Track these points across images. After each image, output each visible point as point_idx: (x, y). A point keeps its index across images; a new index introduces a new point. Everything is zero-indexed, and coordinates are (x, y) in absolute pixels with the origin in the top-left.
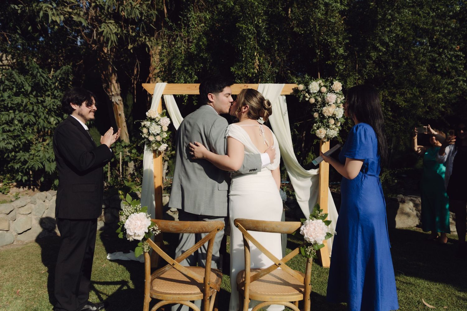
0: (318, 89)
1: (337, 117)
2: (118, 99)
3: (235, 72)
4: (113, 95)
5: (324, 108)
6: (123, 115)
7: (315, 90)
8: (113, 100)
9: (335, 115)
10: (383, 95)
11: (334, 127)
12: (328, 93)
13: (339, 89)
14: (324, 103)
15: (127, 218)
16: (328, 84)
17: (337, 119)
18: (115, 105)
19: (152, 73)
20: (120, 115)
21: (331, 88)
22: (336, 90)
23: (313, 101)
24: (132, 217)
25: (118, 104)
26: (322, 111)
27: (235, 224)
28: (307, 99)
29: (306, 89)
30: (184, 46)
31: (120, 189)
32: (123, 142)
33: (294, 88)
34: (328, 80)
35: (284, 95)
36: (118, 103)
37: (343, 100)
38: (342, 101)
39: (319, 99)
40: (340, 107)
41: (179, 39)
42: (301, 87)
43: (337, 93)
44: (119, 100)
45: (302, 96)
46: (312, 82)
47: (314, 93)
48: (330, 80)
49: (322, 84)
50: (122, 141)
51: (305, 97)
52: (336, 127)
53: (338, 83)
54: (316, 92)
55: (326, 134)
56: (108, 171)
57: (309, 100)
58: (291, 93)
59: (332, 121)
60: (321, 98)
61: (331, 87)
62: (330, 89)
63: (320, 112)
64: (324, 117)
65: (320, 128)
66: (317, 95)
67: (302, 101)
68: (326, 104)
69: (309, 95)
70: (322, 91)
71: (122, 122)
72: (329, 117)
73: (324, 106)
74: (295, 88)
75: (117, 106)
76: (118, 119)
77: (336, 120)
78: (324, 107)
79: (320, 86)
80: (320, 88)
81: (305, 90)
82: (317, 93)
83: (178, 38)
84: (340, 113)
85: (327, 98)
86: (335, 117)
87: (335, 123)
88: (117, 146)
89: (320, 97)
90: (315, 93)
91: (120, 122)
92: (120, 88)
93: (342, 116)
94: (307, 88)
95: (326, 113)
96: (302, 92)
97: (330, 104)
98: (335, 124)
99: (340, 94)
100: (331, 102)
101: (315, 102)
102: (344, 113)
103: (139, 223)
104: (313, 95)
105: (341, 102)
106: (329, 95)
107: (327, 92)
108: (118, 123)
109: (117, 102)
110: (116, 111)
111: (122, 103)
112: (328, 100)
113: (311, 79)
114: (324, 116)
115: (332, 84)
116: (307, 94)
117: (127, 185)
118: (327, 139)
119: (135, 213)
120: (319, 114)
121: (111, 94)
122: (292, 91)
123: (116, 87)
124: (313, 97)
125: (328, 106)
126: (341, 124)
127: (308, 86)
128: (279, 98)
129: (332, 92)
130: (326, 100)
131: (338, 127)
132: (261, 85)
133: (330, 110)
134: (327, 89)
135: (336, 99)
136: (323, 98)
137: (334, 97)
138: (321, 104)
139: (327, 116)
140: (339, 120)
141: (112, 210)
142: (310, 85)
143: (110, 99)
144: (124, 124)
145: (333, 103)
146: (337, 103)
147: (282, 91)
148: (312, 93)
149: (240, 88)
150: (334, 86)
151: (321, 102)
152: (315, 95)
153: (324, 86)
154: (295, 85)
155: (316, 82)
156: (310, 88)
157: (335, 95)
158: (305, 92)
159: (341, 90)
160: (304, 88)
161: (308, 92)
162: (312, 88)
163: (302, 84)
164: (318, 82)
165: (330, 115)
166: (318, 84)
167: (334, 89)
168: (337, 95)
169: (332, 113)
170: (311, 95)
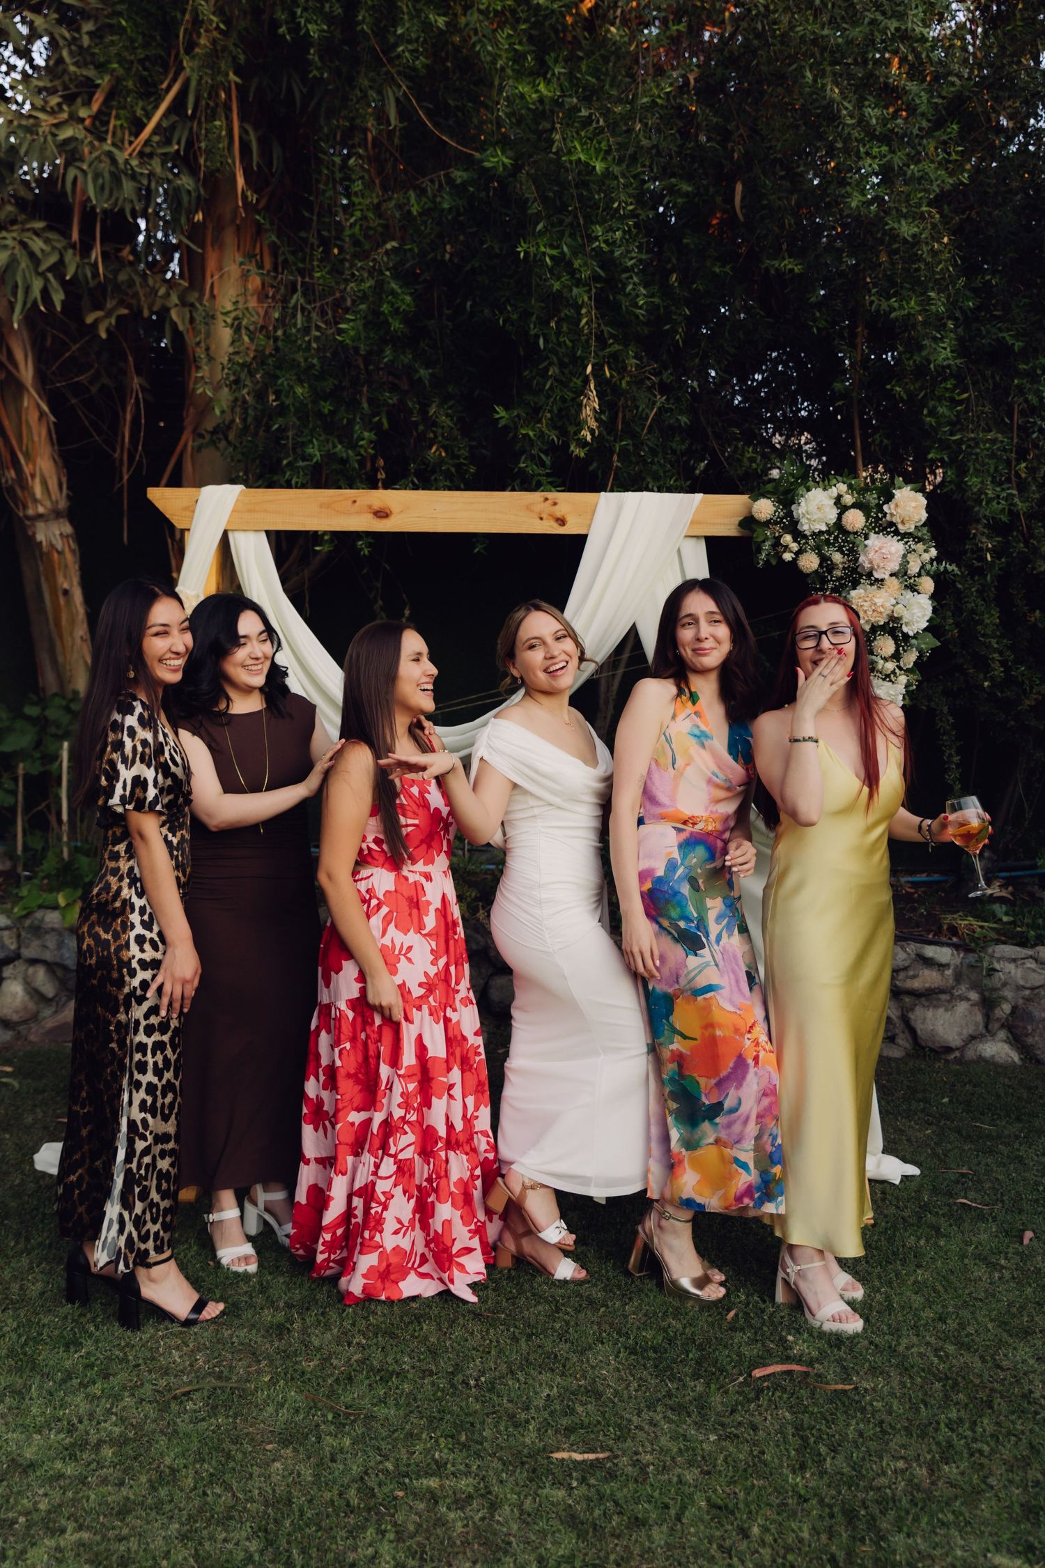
0: (832, 515)
1: (905, 629)
2: (58, 533)
4: (39, 516)
5: (853, 593)
6: (78, 595)
7: (819, 520)
8: (40, 537)
9: (897, 620)
11: (890, 666)
12: (872, 535)
13: (916, 518)
14: (856, 576)
16: (872, 498)
17: (906, 636)
18: (46, 554)
20: (66, 592)
21: (885, 515)
22: (903, 522)
23: (810, 562)
25: (58, 552)
28: (788, 557)
29: (785, 516)
30: (318, 328)
34: (870, 481)
36: (59, 547)
37: (932, 560)
38: (928, 567)
39: (837, 557)
40: (920, 588)
41: (302, 301)
42: (765, 508)
43: (908, 535)
44: (61, 535)
45: (767, 545)
46: (809, 490)
47: (814, 534)
48: (879, 484)
49: (848, 499)
51: (777, 542)
52: (901, 668)
53: (913, 494)
54: (824, 528)
57: (795, 560)
59: (885, 646)
60: (843, 553)
61: (882, 511)
62: (877, 519)
66: (827, 542)
67: (767, 562)
68: (861, 576)
69: (795, 540)
70: (850, 528)
71: (73, 622)
72: (874, 629)
73: (856, 584)
74: (743, 511)
75: (55, 557)
76: (58, 609)
77: (903, 640)
78: (854, 588)
79: (843, 509)
80: (840, 515)
81: (781, 522)
82: (829, 532)
83: (295, 297)
84: (919, 613)
86: (899, 628)
87: (897, 650)
89: (840, 550)
90: (821, 533)
91: (64, 622)
92: (68, 487)
93: (925, 624)
94: (789, 513)
96: (767, 528)
97: (877, 575)
98: (896, 656)
99: (919, 540)
100: (883, 568)
101: (821, 565)
102: (935, 611)
105: (923, 567)
106: (875, 541)
107: (866, 531)
108: (59, 625)
109: (54, 542)
110: (51, 577)
111: (74, 544)
112: (871, 562)
113: (806, 479)
115: (889, 497)
116: (787, 539)
121: (30, 511)
122: (735, 523)
123: (53, 484)
124: (812, 549)
125: (871, 584)
126: (919, 658)
127: (793, 507)
128: (679, 551)
129: (885, 529)
130: (861, 559)
131: (908, 671)
132: (607, 500)
133: (879, 601)
134: (867, 516)
135: (904, 556)
136: (852, 554)
137: (893, 550)
138: (842, 578)
139: (867, 622)
140: (914, 641)
141: (31, 970)
142: (802, 500)
143: (30, 533)
144: (81, 630)
145: (891, 575)
146: (905, 574)
147: (692, 522)
148: (808, 533)
149: (528, 508)
150: (897, 506)
151: (844, 568)
152: (820, 542)
153: (854, 506)
154: (744, 498)
155: (825, 489)
156: (799, 515)
157: (899, 541)
158: (782, 528)
159: (922, 522)
160: (775, 512)
161: (793, 528)
162: (808, 512)
163: (770, 498)
164: (833, 492)
165: (879, 621)
166: (831, 497)
167: (894, 520)
168: (907, 543)
169: (890, 612)
170: (803, 541)
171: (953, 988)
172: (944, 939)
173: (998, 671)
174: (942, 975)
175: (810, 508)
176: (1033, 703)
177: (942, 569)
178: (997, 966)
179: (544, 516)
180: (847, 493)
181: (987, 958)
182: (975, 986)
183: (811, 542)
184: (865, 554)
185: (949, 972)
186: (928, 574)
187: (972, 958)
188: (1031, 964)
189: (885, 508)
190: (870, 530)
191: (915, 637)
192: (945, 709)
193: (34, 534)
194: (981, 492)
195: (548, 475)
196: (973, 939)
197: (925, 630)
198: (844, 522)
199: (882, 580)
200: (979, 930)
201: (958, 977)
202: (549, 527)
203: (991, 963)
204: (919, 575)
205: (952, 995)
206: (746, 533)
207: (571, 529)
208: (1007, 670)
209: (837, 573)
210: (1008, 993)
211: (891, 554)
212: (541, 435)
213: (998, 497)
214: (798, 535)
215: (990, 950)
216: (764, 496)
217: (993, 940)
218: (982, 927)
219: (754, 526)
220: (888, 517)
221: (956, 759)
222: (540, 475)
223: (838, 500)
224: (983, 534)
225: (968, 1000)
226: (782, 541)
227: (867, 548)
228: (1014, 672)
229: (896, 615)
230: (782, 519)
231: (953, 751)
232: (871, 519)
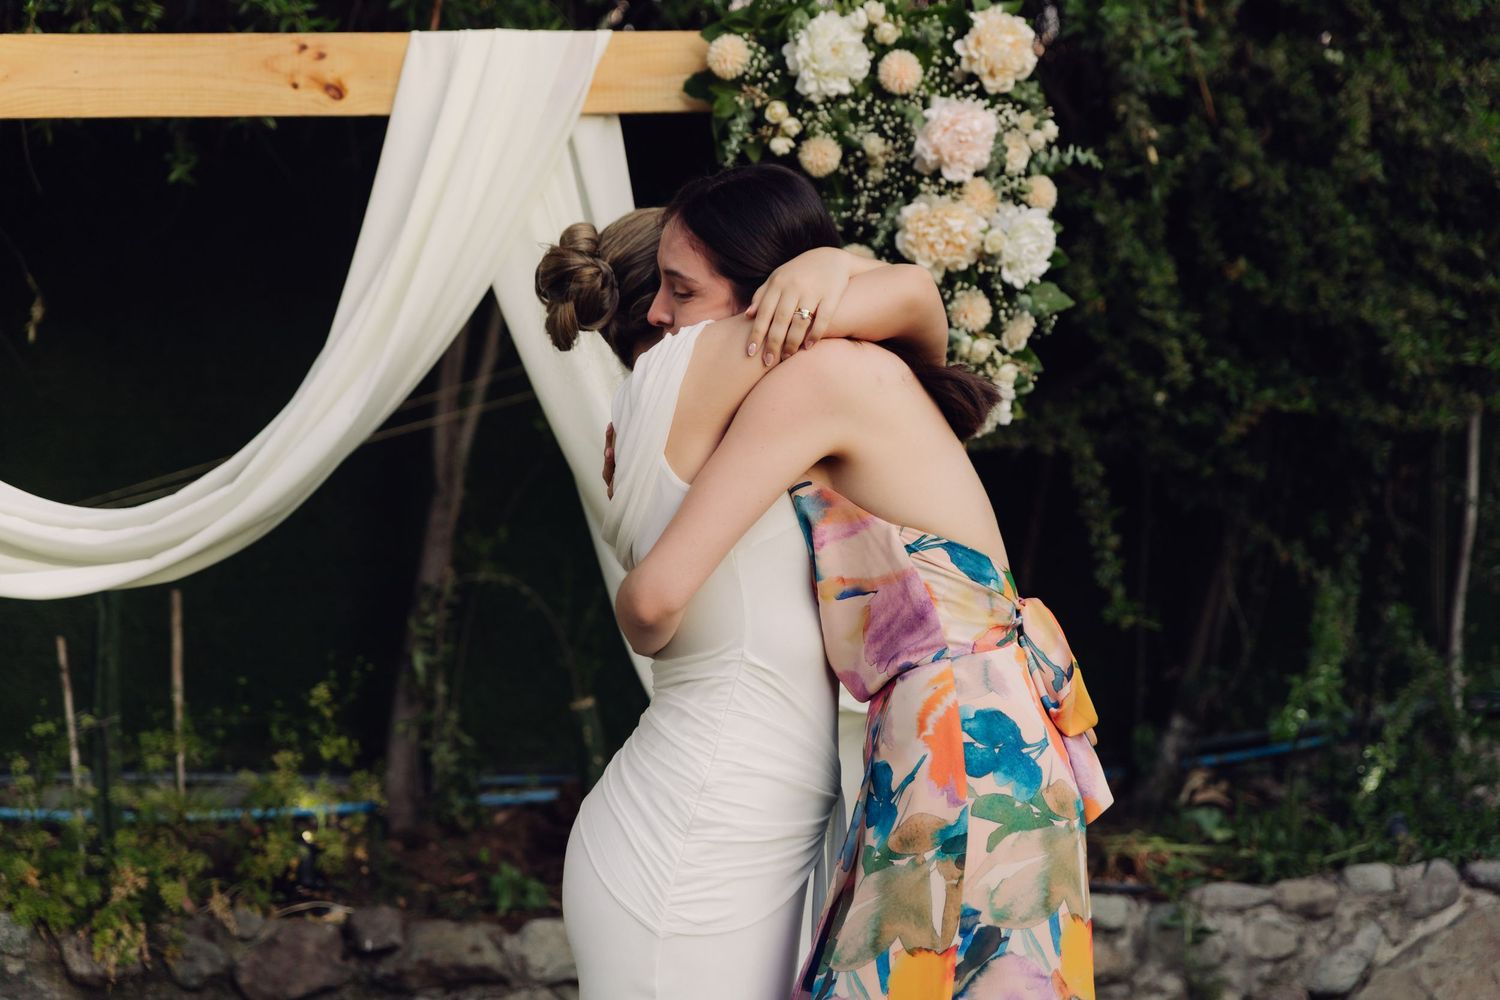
0: (860, 63)
1: (1007, 276)
5: (908, 211)
7: (836, 74)
9: (985, 257)
10: (1373, 106)
12: (936, 99)
13: (1017, 65)
14: (911, 177)
16: (932, 29)
17: (1010, 291)
21: (958, 60)
22: (992, 74)
23: (822, 156)
26: (893, 231)
28: (780, 145)
29: (772, 69)
37: (1049, 146)
38: (1043, 157)
39: (874, 144)
40: (1030, 197)
42: (732, 53)
43: (1003, 97)
45: (740, 125)
46: (812, 15)
47: (827, 100)
49: (888, 32)
51: (758, 120)
52: (1003, 351)
53: (1007, 19)
54: (846, 89)
57: (794, 152)
59: (972, 308)
60: (883, 134)
61: (952, 53)
62: (945, 68)
63: (878, 241)
66: (853, 115)
67: (742, 158)
68: (920, 177)
69: (793, 113)
70: (892, 85)
72: (950, 277)
73: (911, 194)
77: (1002, 297)
78: (908, 202)
79: (880, 50)
80: (874, 62)
81: (764, 78)
82: (856, 97)
84: (1031, 246)
85: (926, 134)
86: (996, 275)
87: (995, 317)
89: (879, 129)
90: (841, 98)
93: (1043, 266)
94: (780, 63)
95: (924, 250)
96: (738, 91)
97: (949, 175)
98: (994, 328)
99: (1023, 106)
100: (960, 161)
101: (844, 161)
102: (1061, 240)
104: (826, 115)
105: (1033, 158)
106: (942, 110)
107: (923, 92)
112: (937, 151)
115: (964, 27)
116: (778, 111)
124: (826, 129)
125: (941, 193)
126: (1037, 330)
127: (786, 50)
128: (571, 144)
129: (959, 87)
130: (920, 145)
131: (1017, 356)
132: (425, 47)
133: (956, 224)
134: (926, 64)
135: (999, 138)
136: (901, 134)
137: (977, 125)
138: (884, 184)
139: (934, 266)
140: (1024, 299)
142: (802, 36)
145: (977, 174)
146: (1002, 170)
147: (594, 88)
148: (816, 99)
149: (269, 65)
150: (979, 42)
151: (888, 165)
152: (841, 115)
153: (901, 44)
154: (693, 37)
155: (843, 14)
156: (796, 63)
157: (986, 108)
158: (767, 91)
159: (1027, 74)
160: (752, 59)
161: (788, 89)
162: (813, 58)
163: (741, 34)
164: (857, 19)
165: (958, 262)
166: (855, 29)
167: (975, 69)
168: (1000, 112)
169: (977, 245)
170: (808, 115)
171: (1133, 971)
172: (1111, 882)
173: (1181, 370)
174: (1112, 947)
175: (817, 51)
176: (1243, 430)
177: (1068, 159)
178: (1209, 923)
179: (301, 81)
180: (886, 19)
181: (1191, 911)
182: (1174, 965)
183: (823, 115)
184: (926, 136)
185: (1124, 943)
186: (1044, 171)
187: (1164, 912)
188: (1270, 915)
189: (958, 46)
190: (932, 90)
191: (1025, 291)
192: (1088, 451)
194: (1132, 32)
195: (310, 14)
196: (1164, 878)
197: (1045, 278)
198: (883, 76)
199: (960, 185)
200: (1173, 861)
201: (1142, 950)
202: (312, 104)
203: (1198, 919)
204: (1028, 174)
205: (1132, 985)
206: (698, 104)
207: (356, 104)
208: (1197, 370)
209: (876, 175)
210: (1233, 973)
211: (973, 133)
213: (1162, 42)
214: (797, 103)
215: (1195, 895)
216: (729, 30)
217: (1198, 876)
218: (1178, 855)
219: (713, 89)
220: (965, 65)
221: (1113, 541)
222: (294, 15)
223: (869, 35)
224: (1139, 113)
225: (1160, 991)
226: (768, 115)
227: (928, 125)
228: (1208, 373)
229: (989, 249)
230: (765, 73)
231: (1106, 527)
232: (932, 69)
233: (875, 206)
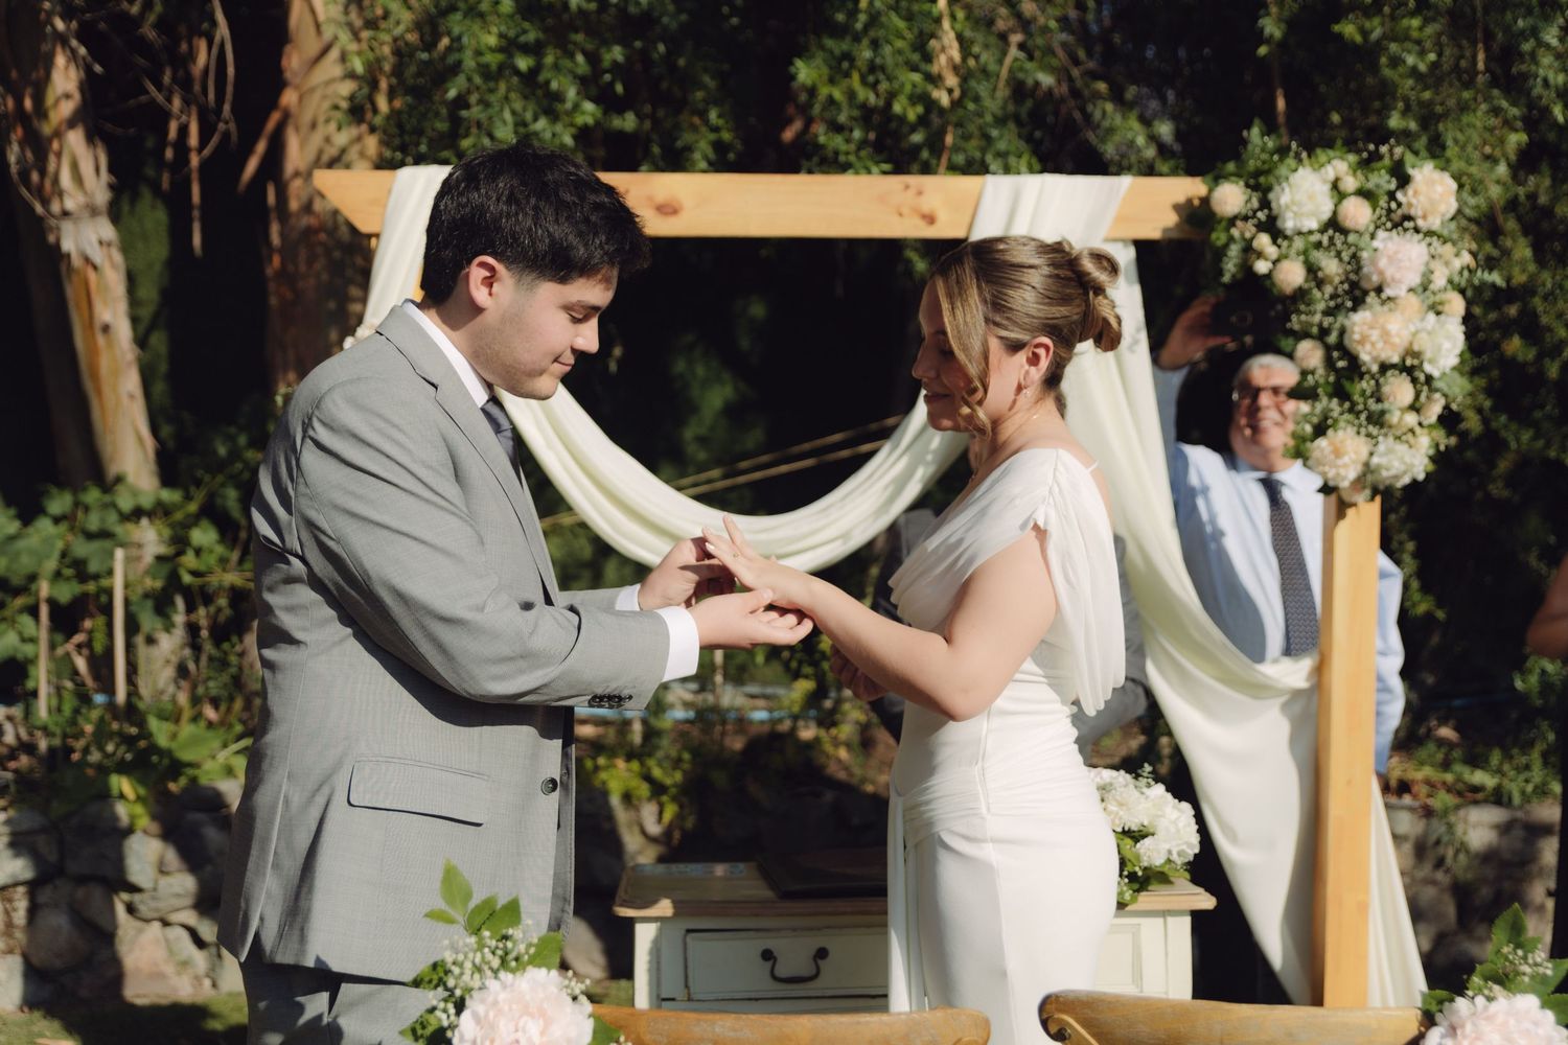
0: (1326, 210)
1: (1428, 368)
2: (94, 239)
3: (812, 91)
4: (66, 214)
5: (1355, 317)
6: (124, 331)
7: (1313, 214)
8: (67, 245)
9: (1417, 355)
11: (1411, 419)
12: (1381, 234)
13: (1442, 208)
14: (1360, 290)
15: (460, 1006)
16: (1382, 180)
17: (1429, 379)
18: (77, 272)
19: (297, 87)
20: (106, 329)
21: (1399, 205)
22: (1424, 217)
23: (1292, 275)
24: (491, 999)
25: (95, 268)
26: (1342, 332)
27: (1045, 1023)
28: (1262, 267)
29: (1261, 209)
31: (123, 768)
32: (120, 488)
33: (1181, 199)
34: (1375, 157)
35: (1124, 241)
36: (97, 260)
37: (1463, 269)
38: (1456, 279)
39: (1331, 267)
40: (1445, 309)
42: (1231, 197)
43: (1430, 233)
44: (101, 243)
45: (1234, 251)
46: (1291, 169)
47: (1300, 233)
48: (1387, 161)
49: (1350, 183)
50: (119, 479)
51: (1249, 250)
52: (1420, 424)
53: (1436, 175)
54: (1315, 225)
55: (1367, 465)
56: (33, 661)
57: (1271, 271)
58: (1165, 230)
59: (1400, 391)
60: (1341, 260)
61: (1395, 199)
62: (1389, 211)
63: (1332, 338)
64: (1355, 368)
65: (1335, 425)
66: (1318, 245)
67: (1233, 276)
68: (1366, 293)
69: (1274, 242)
70: (1348, 224)
71: (116, 371)
72: (1385, 368)
73: (1358, 301)
74: (1189, 201)
75: (92, 276)
76: (94, 351)
77: (1424, 383)
78: (1354, 309)
79: (1342, 197)
80: (1336, 206)
81: (1254, 216)
82: (1322, 231)
84: (1447, 345)
85: (1374, 262)
86: (1420, 367)
87: (1417, 399)
88: (87, 509)
89: (1338, 255)
90: (1311, 232)
91: (103, 372)
92: (111, 170)
93: (1454, 361)
94: (1265, 204)
95: (1368, 347)
96: (1234, 225)
98: (1415, 407)
99: (1444, 239)
100: (1400, 282)
101: (1307, 279)
103: (533, 1028)
104: (1299, 243)
105: (1450, 279)
106: (1387, 242)
107: (1372, 228)
108: (95, 376)
109: (89, 252)
110: (84, 304)
111: (118, 257)
112: (1381, 273)
113: (1283, 151)
114: (1354, 360)
115: (1404, 180)
116: (1263, 241)
117: (162, 740)
118: (1368, 492)
119: (502, 974)
120: (1328, 349)
121: (55, 207)
122: (1171, 219)
123: (87, 168)
124: (1297, 255)
125: (1381, 304)
126: (1445, 409)
127: (1272, 195)
129: (1399, 225)
130: (1366, 269)
131: (1430, 428)
132: (996, 188)
133: (1391, 328)
134: (1374, 208)
135: (1428, 263)
136: (1354, 260)
137: (1413, 254)
138: (1337, 296)
139: (1375, 359)
140: (1439, 385)
141: (80, 893)
142: (1284, 185)
143: (51, 239)
144: (132, 382)
145: (1411, 290)
146: (1427, 288)
147: (1117, 219)
148: (1292, 232)
149: (881, 199)
150: (1416, 193)
151: (1341, 282)
152: (1308, 245)
153: (1357, 193)
154: (1197, 182)
155: (1315, 169)
156: (1280, 206)
157: (1419, 241)
158: (1255, 226)
159: (1449, 216)
160: (1247, 202)
161: (1272, 227)
162: (1293, 202)
163: (1237, 183)
164: (1327, 173)
165: (1391, 357)
166: (1325, 181)
167: (1413, 212)
168: (1430, 245)
169: (1405, 344)
170: (1285, 244)
175: (1298, 197)
177: (1476, 279)
179: (905, 211)
180: (1348, 173)
183: (1296, 245)
186: (1456, 288)
189: (1399, 196)
190: (1378, 227)
191: (1440, 379)
193: (58, 240)
197: (1454, 368)
198: (1342, 216)
199: (1397, 298)
202: (913, 229)
204: (1445, 290)
206: (1191, 234)
207: (941, 230)
211: (1410, 260)
212: (851, 95)
214: (1277, 235)
216: (1228, 180)
219: (1210, 223)
220: (1404, 209)
223: (1335, 185)
226: (1255, 244)
227: (1378, 253)
228: (1494, 425)
229: (1416, 348)
230: (1255, 212)
231: (1404, 536)
232: (1378, 211)
233: (1328, 312)
